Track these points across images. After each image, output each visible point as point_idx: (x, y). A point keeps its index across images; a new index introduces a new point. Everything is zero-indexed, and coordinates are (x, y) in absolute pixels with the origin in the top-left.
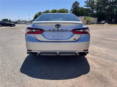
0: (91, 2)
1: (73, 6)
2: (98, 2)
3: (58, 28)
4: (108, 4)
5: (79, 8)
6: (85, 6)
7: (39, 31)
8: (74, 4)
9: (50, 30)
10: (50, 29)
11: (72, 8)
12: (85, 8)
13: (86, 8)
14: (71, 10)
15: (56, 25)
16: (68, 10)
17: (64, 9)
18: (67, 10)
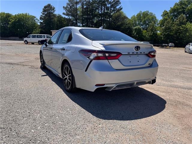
0: (73, 9)
1: (44, 11)
2: (83, 10)
3: (137, 50)
4: (96, 16)
5: (54, 15)
6: (64, 14)
7: (115, 55)
8: (45, 7)
9: (129, 54)
10: (129, 52)
11: (42, 14)
12: (64, 18)
13: (67, 17)
14: (41, 18)
15: (135, 47)
16: (35, 17)
17: (26, 15)
18: (33, 16)
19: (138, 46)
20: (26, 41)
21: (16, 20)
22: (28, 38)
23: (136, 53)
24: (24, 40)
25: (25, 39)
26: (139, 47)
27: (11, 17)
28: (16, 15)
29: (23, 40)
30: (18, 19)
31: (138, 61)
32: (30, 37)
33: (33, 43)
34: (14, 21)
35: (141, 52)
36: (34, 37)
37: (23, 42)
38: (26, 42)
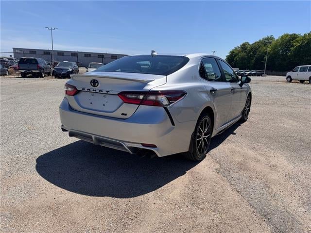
19: (94, 80)
20: (289, 77)
21: (303, 43)
22: (294, 71)
23: (93, 90)
24: (287, 76)
25: (289, 74)
26: (97, 82)
27: (297, 39)
28: (305, 34)
29: (285, 76)
30: (306, 41)
31: (104, 105)
32: (297, 71)
33: (302, 82)
34: (299, 46)
35: (101, 89)
36: (303, 70)
37: (284, 78)
38: (289, 79)
